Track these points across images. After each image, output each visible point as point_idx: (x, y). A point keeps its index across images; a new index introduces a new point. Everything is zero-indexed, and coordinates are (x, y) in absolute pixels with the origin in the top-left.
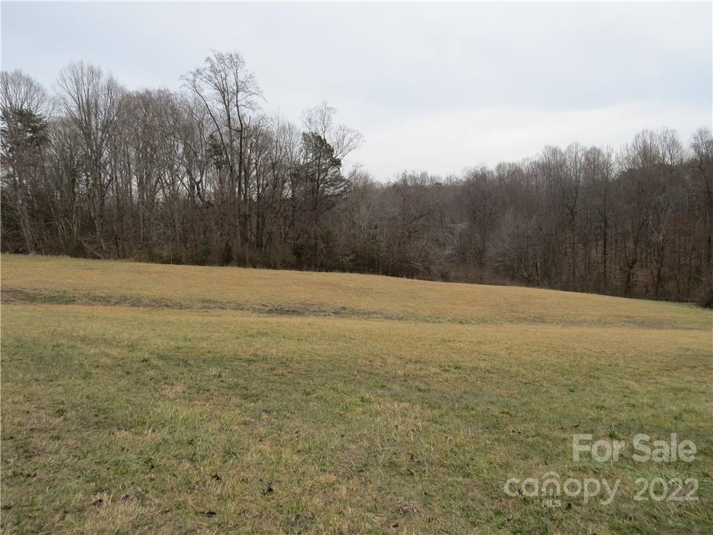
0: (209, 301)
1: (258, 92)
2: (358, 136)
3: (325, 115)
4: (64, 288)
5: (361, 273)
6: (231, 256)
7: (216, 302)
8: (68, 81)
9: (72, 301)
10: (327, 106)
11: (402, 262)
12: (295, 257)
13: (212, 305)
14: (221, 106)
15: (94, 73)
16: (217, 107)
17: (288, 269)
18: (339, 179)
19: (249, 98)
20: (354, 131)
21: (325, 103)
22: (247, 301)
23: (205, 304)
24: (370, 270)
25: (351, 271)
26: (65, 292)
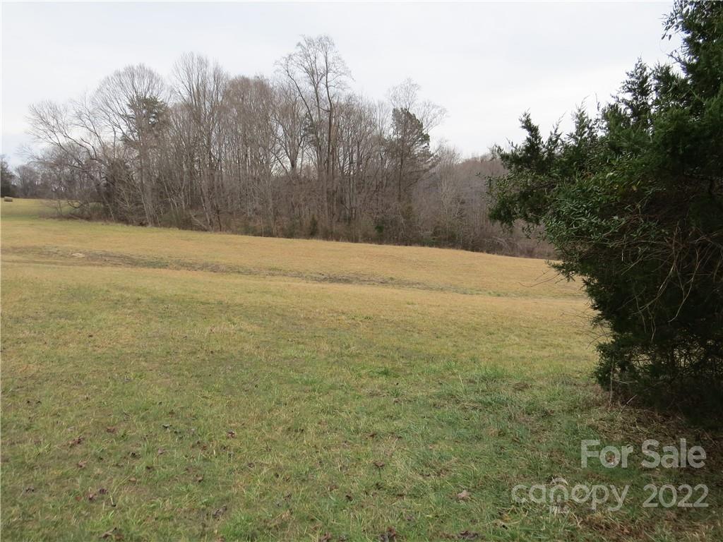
0: (275, 269)
1: (347, 73)
2: (443, 111)
3: (410, 87)
4: (162, 256)
5: (440, 248)
6: (317, 230)
7: (281, 270)
8: (181, 71)
9: (165, 266)
10: (412, 83)
11: (484, 238)
12: (376, 231)
13: (277, 273)
14: (312, 88)
15: (202, 63)
16: (308, 89)
17: (369, 243)
18: (426, 154)
19: (338, 79)
20: (438, 107)
21: (409, 80)
22: (307, 270)
23: (271, 272)
24: (450, 244)
25: (431, 245)
26: (162, 258)
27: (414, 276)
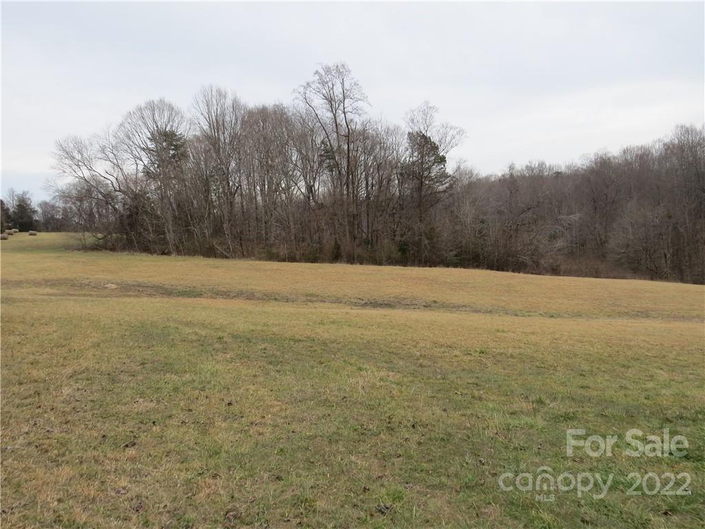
0: (312, 295)
1: (364, 98)
2: (461, 132)
3: (427, 111)
4: (194, 284)
5: (465, 268)
6: (340, 254)
7: (318, 296)
8: (200, 103)
9: (200, 295)
10: (430, 105)
11: (509, 256)
12: (400, 253)
13: (314, 299)
14: (330, 115)
15: (221, 95)
16: (326, 115)
17: (393, 265)
18: (444, 175)
19: (355, 105)
20: (456, 128)
21: (427, 103)
22: (345, 295)
23: (309, 298)
24: (475, 264)
25: (455, 266)
26: (195, 287)
27: (456, 298)
